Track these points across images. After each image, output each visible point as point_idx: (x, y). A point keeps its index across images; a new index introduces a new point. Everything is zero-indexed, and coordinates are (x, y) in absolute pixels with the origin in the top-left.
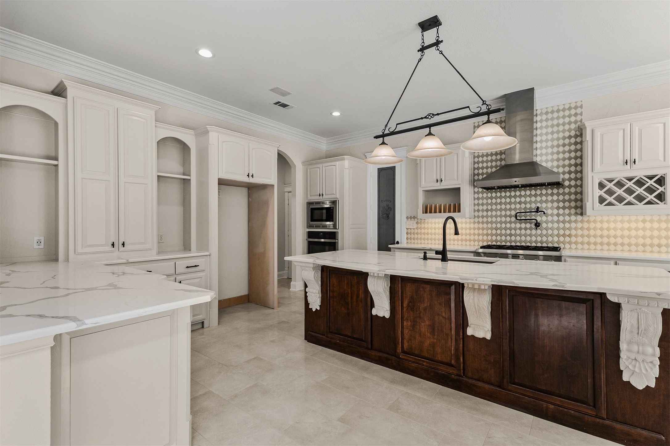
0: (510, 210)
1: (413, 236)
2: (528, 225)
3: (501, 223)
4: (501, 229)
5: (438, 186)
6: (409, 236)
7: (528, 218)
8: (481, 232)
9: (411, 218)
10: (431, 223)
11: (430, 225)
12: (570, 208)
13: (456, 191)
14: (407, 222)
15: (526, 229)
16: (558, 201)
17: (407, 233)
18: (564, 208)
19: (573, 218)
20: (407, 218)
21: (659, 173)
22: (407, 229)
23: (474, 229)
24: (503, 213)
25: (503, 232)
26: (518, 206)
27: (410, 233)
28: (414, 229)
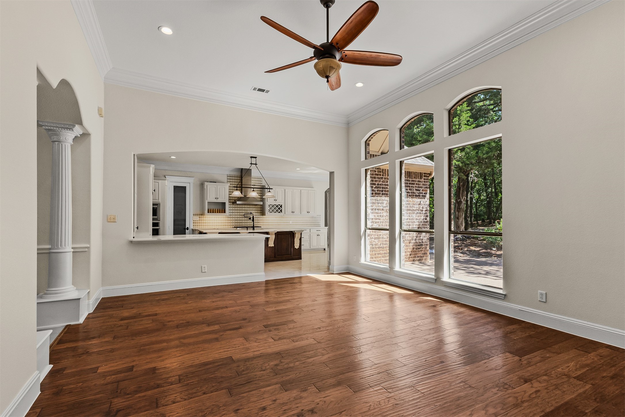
0: (243, 213)
1: (197, 224)
2: (247, 219)
3: (238, 218)
4: (238, 220)
5: (216, 201)
6: (195, 224)
7: (247, 216)
8: (228, 221)
9: (196, 215)
10: (207, 218)
11: (206, 219)
12: (259, 213)
13: (224, 204)
14: (194, 217)
15: (246, 220)
16: (256, 210)
17: (194, 223)
18: (257, 213)
19: (260, 216)
20: (194, 215)
21: (281, 204)
22: (194, 220)
23: (227, 220)
24: (238, 214)
25: (238, 221)
26: (245, 211)
27: (196, 223)
28: (198, 221)
